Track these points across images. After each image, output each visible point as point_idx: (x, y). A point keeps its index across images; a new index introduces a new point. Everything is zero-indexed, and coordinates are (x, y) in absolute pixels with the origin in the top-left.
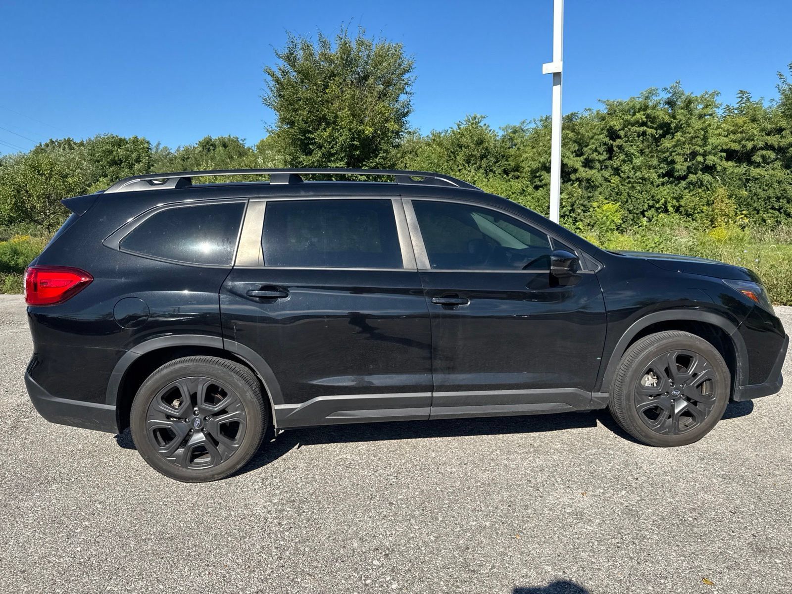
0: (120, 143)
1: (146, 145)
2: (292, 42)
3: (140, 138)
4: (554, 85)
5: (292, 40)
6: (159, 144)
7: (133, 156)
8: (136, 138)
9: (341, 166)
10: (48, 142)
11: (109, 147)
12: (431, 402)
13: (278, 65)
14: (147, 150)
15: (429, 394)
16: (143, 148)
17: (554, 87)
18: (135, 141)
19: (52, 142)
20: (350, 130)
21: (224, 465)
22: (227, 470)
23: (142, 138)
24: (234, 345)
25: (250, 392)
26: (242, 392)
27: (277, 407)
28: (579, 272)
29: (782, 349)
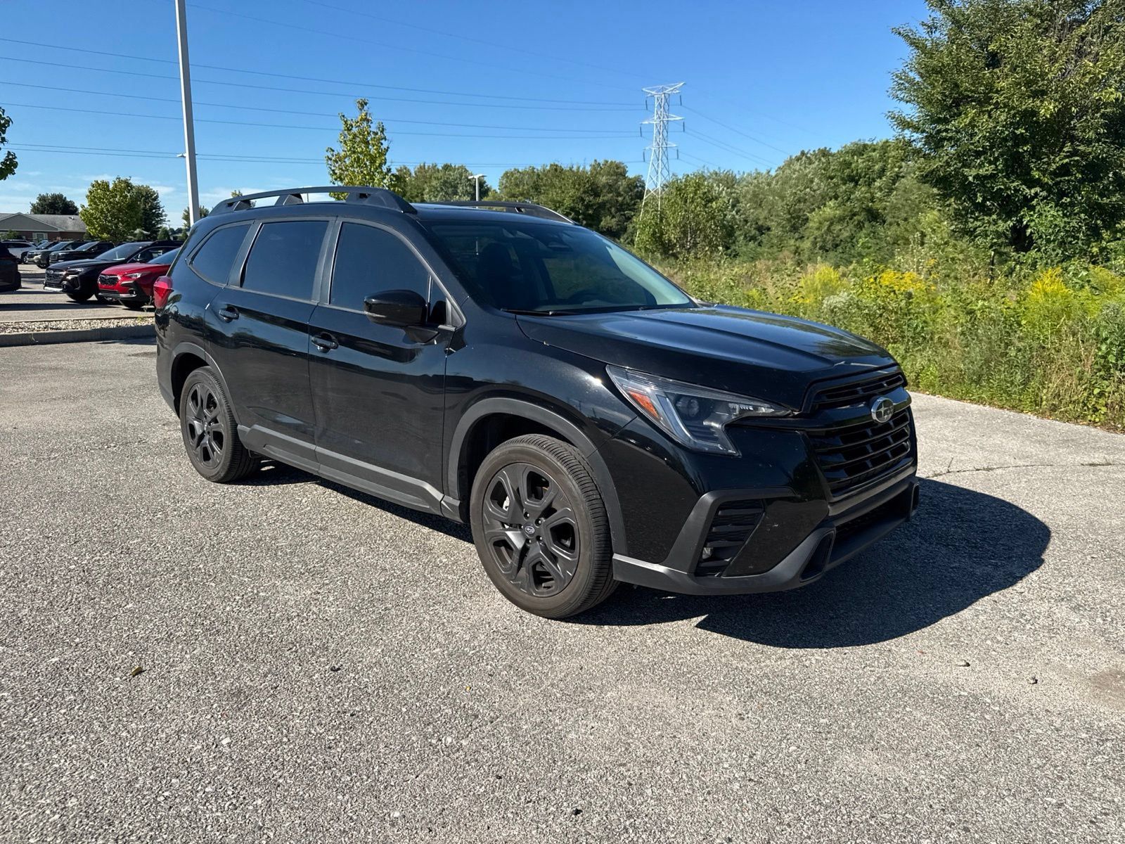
7: (876, 167)
8: (887, 141)
9: (990, 172)
10: (799, 154)
11: (847, 158)
12: (315, 457)
18: (885, 147)
20: (1010, 109)
22: (217, 474)
24: (210, 358)
25: (225, 407)
26: (221, 405)
27: (239, 427)
28: (441, 326)
29: (692, 513)
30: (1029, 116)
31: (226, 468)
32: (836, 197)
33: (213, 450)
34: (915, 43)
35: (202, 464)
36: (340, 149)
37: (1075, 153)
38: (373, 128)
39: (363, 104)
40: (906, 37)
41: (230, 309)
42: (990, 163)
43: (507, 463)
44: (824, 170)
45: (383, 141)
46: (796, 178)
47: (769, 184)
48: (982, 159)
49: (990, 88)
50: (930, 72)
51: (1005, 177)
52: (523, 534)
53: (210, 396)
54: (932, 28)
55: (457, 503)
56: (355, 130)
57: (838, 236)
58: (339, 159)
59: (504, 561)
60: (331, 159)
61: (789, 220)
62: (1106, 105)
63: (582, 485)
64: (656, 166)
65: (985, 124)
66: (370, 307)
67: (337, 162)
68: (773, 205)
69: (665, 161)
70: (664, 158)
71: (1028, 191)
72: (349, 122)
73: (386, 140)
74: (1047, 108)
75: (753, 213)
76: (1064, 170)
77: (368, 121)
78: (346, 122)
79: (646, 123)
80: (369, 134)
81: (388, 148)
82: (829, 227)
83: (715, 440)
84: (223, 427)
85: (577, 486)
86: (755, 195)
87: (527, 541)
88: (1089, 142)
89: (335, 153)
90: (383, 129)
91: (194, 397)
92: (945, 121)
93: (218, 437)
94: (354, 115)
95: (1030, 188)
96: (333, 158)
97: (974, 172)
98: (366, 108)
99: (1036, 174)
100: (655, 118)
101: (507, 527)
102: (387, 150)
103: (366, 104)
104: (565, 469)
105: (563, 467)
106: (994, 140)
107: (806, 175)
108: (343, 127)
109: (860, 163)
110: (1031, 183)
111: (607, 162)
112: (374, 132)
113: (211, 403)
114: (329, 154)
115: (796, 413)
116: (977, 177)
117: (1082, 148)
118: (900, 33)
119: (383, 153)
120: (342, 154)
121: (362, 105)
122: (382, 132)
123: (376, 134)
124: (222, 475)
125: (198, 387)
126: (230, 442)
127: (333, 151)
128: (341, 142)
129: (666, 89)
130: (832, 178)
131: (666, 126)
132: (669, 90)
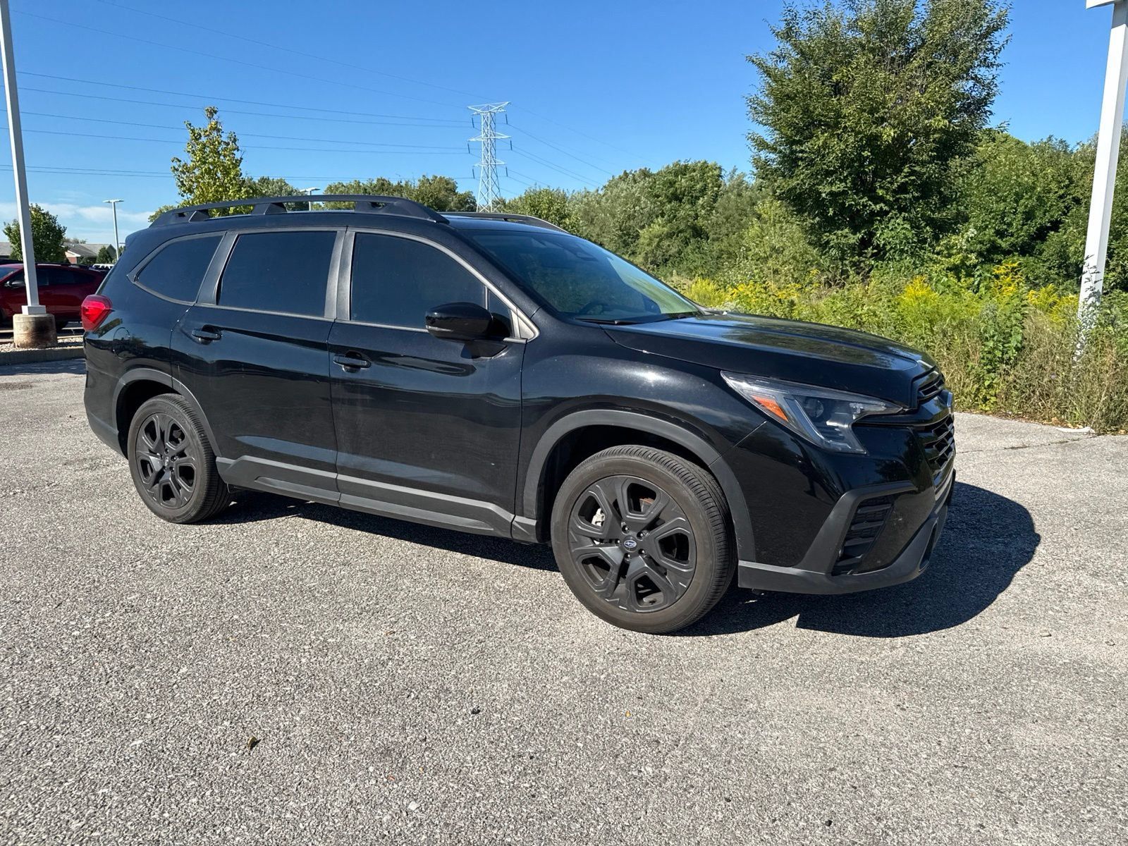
0: (683, 170)
1: (716, 172)
2: (789, 11)
3: (710, 163)
4: (1113, 27)
5: (789, 9)
6: (735, 170)
7: (698, 186)
8: (705, 162)
9: (841, 190)
10: (622, 174)
11: (671, 177)
12: (336, 486)
13: (770, 47)
14: (717, 178)
15: (333, 475)
16: (713, 175)
17: (1113, 30)
18: (704, 167)
19: (626, 174)
20: (857, 133)
21: (183, 510)
22: (184, 515)
23: (714, 163)
24: (179, 385)
25: (198, 439)
26: (193, 437)
27: (218, 459)
28: (506, 339)
29: (832, 513)
30: (873, 140)
31: (199, 507)
32: (663, 215)
33: (179, 487)
34: (768, 72)
35: (162, 506)
36: (189, 160)
37: (912, 173)
38: (225, 138)
39: (212, 112)
40: (760, 65)
41: (207, 329)
42: (841, 181)
43: (602, 475)
44: (651, 188)
45: (235, 152)
46: (625, 197)
47: (598, 203)
48: (834, 177)
49: (838, 115)
50: (784, 98)
51: (855, 193)
52: (622, 549)
53: (175, 427)
54: (781, 57)
55: (533, 523)
56: (204, 139)
57: (667, 251)
58: (187, 170)
59: (595, 580)
60: (177, 170)
61: (620, 237)
62: (935, 131)
63: (698, 493)
64: (486, 183)
65: (837, 146)
66: (432, 321)
67: (184, 174)
68: (604, 221)
69: (495, 178)
70: (494, 175)
71: (873, 206)
72: (196, 132)
73: (238, 150)
74: (888, 133)
75: (586, 230)
76: (903, 188)
77: (219, 130)
78: (193, 131)
79: (474, 140)
80: (219, 143)
81: (241, 159)
82: (659, 242)
83: (842, 439)
84: (196, 460)
85: (693, 495)
86: (586, 213)
87: (626, 555)
88: (923, 163)
89: (182, 163)
91: (150, 430)
92: (800, 143)
93: (187, 473)
94: (203, 124)
95: (875, 204)
96: (180, 169)
97: (828, 189)
98: (215, 116)
99: (880, 192)
100: (483, 135)
101: (597, 543)
102: (240, 161)
103: (216, 112)
104: (678, 479)
105: (675, 477)
106: (846, 161)
107: (634, 194)
108: (190, 136)
109: (683, 182)
110: (877, 199)
111: (436, 177)
112: (225, 142)
113: (176, 434)
114: (176, 165)
115: (906, 410)
116: (831, 194)
117: (917, 168)
118: (753, 61)
119: (237, 163)
120: (190, 164)
121: (211, 113)
122: (235, 141)
123: (228, 144)
124: (193, 514)
125: (156, 419)
126: (206, 477)
127: (180, 161)
128: (189, 152)
129: (491, 108)
130: (658, 196)
131: (493, 144)
132: (494, 109)
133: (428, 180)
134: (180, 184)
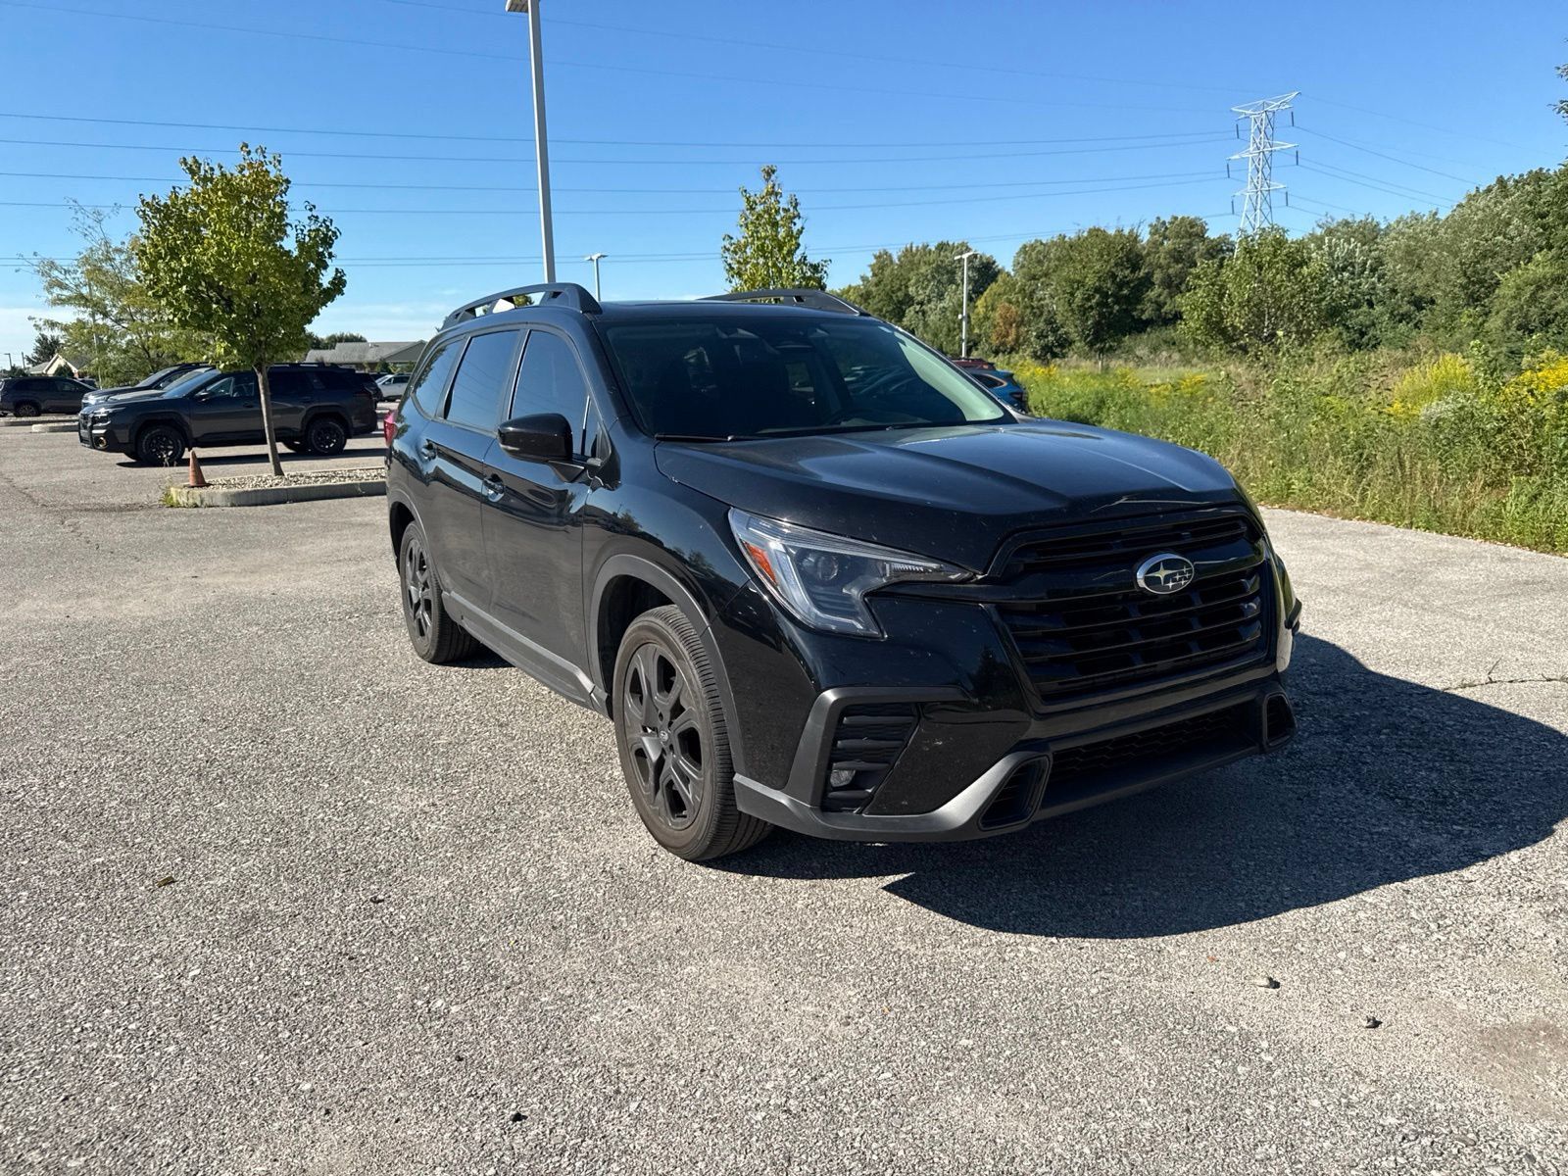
10: (1494, 182)
19: (1502, 181)
21: (428, 647)
22: (429, 653)
24: (414, 509)
26: (429, 567)
29: (809, 720)
31: (436, 646)
32: (1549, 248)
33: (426, 623)
35: (418, 640)
36: (740, 235)
38: (784, 203)
39: (770, 172)
41: (429, 447)
43: (640, 644)
44: (1530, 203)
46: (1481, 221)
47: (1434, 233)
52: (660, 742)
53: (421, 555)
56: (759, 208)
57: (1551, 307)
58: (739, 248)
60: (728, 250)
61: (1464, 287)
64: (1251, 219)
67: (735, 253)
68: (1440, 262)
69: (1266, 212)
70: (1265, 206)
72: (752, 199)
73: (799, 217)
75: (1406, 279)
77: (777, 194)
78: (748, 199)
79: (1237, 157)
80: (777, 211)
81: (803, 228)
82: (1533, 294)
83: (853, 615)
84: (432, 595)
85: (697, 677)
86: (1409, 252)
87: (663, 751)
89: (734, 241)
90: (797, 204)
91: (410, 556)
93: (428, 607)
94: (759, 188)
96: (731, 249)
98: (773, 177)
100: (1251, 149)
101: (642, 731)
102: (800, 232)
103: (773, 172)
104: (686, 653)
105: (684, 650)
107: (1498, 214)
108: (744, 205)
111: (1176, 218)
112: (784, 209)
113: (422, 564)
114: (727, 243)
115: (980, 577)
119: (795, 235)
120: (743, 241)
121: (769, 174)
122: (795, 208)
123: (788, 211)
125: (412, 545)
126: (437, 612)
127: (732, 238)
128: (741, 226)
129: (1268, 105)
130: (1543, 216)
131: (1267, 160)
132: (1273, 106)
133: (1164, 223)
134: (728, 267)
